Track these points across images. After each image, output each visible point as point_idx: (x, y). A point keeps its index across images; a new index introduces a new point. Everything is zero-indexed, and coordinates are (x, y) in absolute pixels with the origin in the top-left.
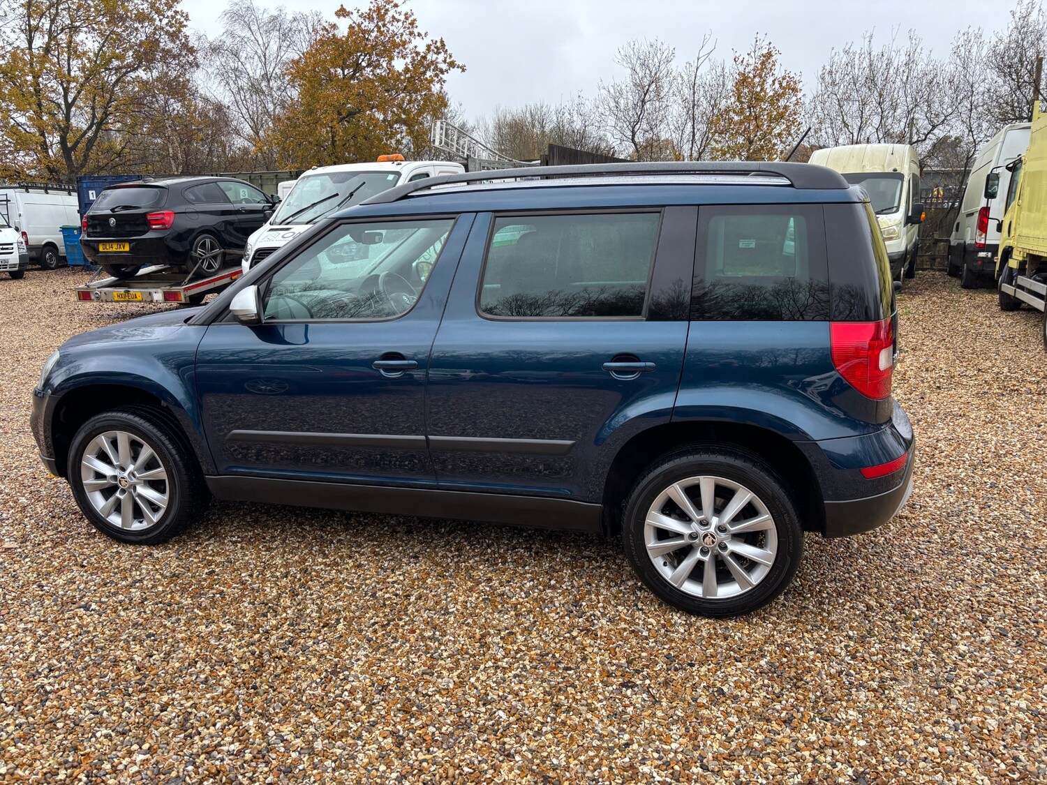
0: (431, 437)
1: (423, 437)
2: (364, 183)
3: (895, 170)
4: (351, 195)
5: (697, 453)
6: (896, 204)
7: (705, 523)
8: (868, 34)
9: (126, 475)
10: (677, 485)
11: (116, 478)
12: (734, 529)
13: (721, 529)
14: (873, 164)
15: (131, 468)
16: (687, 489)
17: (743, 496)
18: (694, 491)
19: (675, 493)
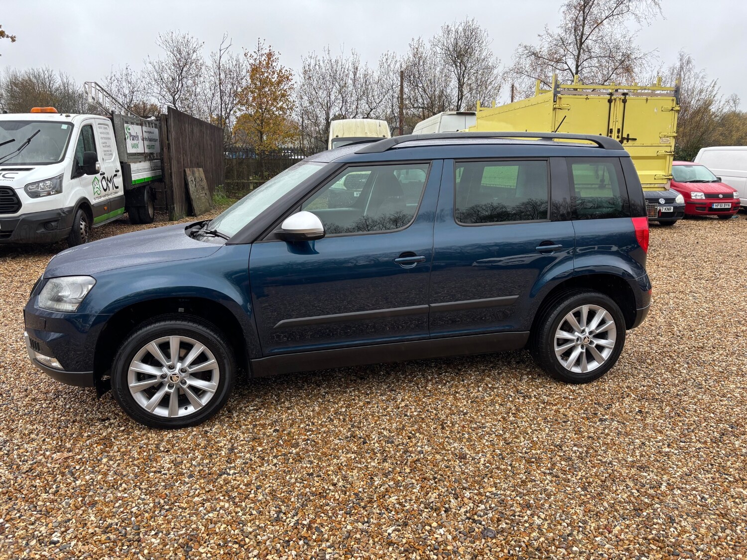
0: (433, 305)
1: (427, 306)
2: (39, 131)
3: (384, 136)
4: (29, 140)
5: (581, 293)
7: (583, 331)
8: (327, 48)
9: (177, 371)
10: (571, 313)
11: (163, 377)
12: (598, 332)
13: (591, 333)
14: (371, 132)
15: (179, 365)
16: (574, 314)
17: (602, 313)
18: (578, 315)
19: (570, 317)
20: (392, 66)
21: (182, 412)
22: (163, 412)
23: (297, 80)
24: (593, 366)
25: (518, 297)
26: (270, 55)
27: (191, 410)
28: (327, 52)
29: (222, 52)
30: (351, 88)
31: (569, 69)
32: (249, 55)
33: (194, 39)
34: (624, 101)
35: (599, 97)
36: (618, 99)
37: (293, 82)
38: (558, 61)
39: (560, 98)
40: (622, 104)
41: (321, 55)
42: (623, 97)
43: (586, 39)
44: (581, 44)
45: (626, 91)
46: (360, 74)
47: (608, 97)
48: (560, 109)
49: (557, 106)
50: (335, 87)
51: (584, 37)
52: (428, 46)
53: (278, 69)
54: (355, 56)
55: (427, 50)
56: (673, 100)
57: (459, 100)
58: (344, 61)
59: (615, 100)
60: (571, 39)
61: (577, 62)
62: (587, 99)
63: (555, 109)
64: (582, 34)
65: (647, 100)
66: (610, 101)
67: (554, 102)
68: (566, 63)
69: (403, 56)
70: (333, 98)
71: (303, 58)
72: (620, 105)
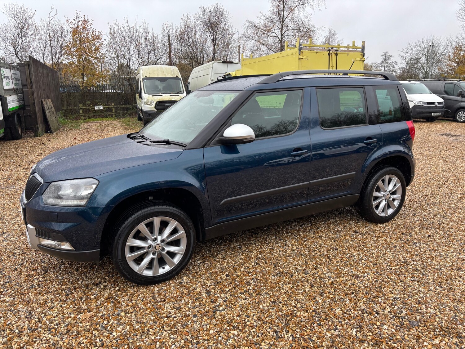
0: (311, 182)
1: (308, 182)
3: (177, 76)
5: (385, 168)
6: (182, 90)
7: (386, 191)
8: (126, 18)
9: (159, 242)
10: (381, 180)
11: (150, 247)
12: (393, 191)
13: (389, 191)
14: (168, 74)
15: (159, 238)
16: (382, 180)
17: (395, 179)
18: (383, 181)
19: (380, 183)
20: (170, 32)
21: (161, 271)
22: (149, 273)
23: (106, 39)
24: (390, 211)
25: (356, 173)
26: (85, 22)
27: (167, 268)
28: (126, 21)
29: (50, 19)
30: (144, 45)
31: (277, 36)
32: (70, 21)
33: (29, 10)
34: (337, 55)
35: (323, 52)
36: (333, 53)
37: (103, 40)
38: (269, 31)
39: (302, 52)
40: (335, 56)
41: (122, 23)
42: (336, 52)
43: (286, 19)
44: (283, 21)
45: (337, 49)
46: (150, 36)
47: (328, 52)
48: (303, 58)
49: (301, 57)
50: (132, 45)
51: (284, 18)
52: (193, 20)
53: (91, 31)
54: (145, 24)
55: (192, 22)
56: (361, 54)
57: (213, 54)
58: (138, 28)
59: (332, 53)
60: (276, 18)
61: (281, 32)
62: (317, 53)
63: (300, 59)
64: (283, 16)
65: (348, 54)
66: (329, 54)
67: (299, 54)
68: (275, 33)
69: (177, 26)
70: (131, 51)
71: (109, 24)
72: (334, 57)
